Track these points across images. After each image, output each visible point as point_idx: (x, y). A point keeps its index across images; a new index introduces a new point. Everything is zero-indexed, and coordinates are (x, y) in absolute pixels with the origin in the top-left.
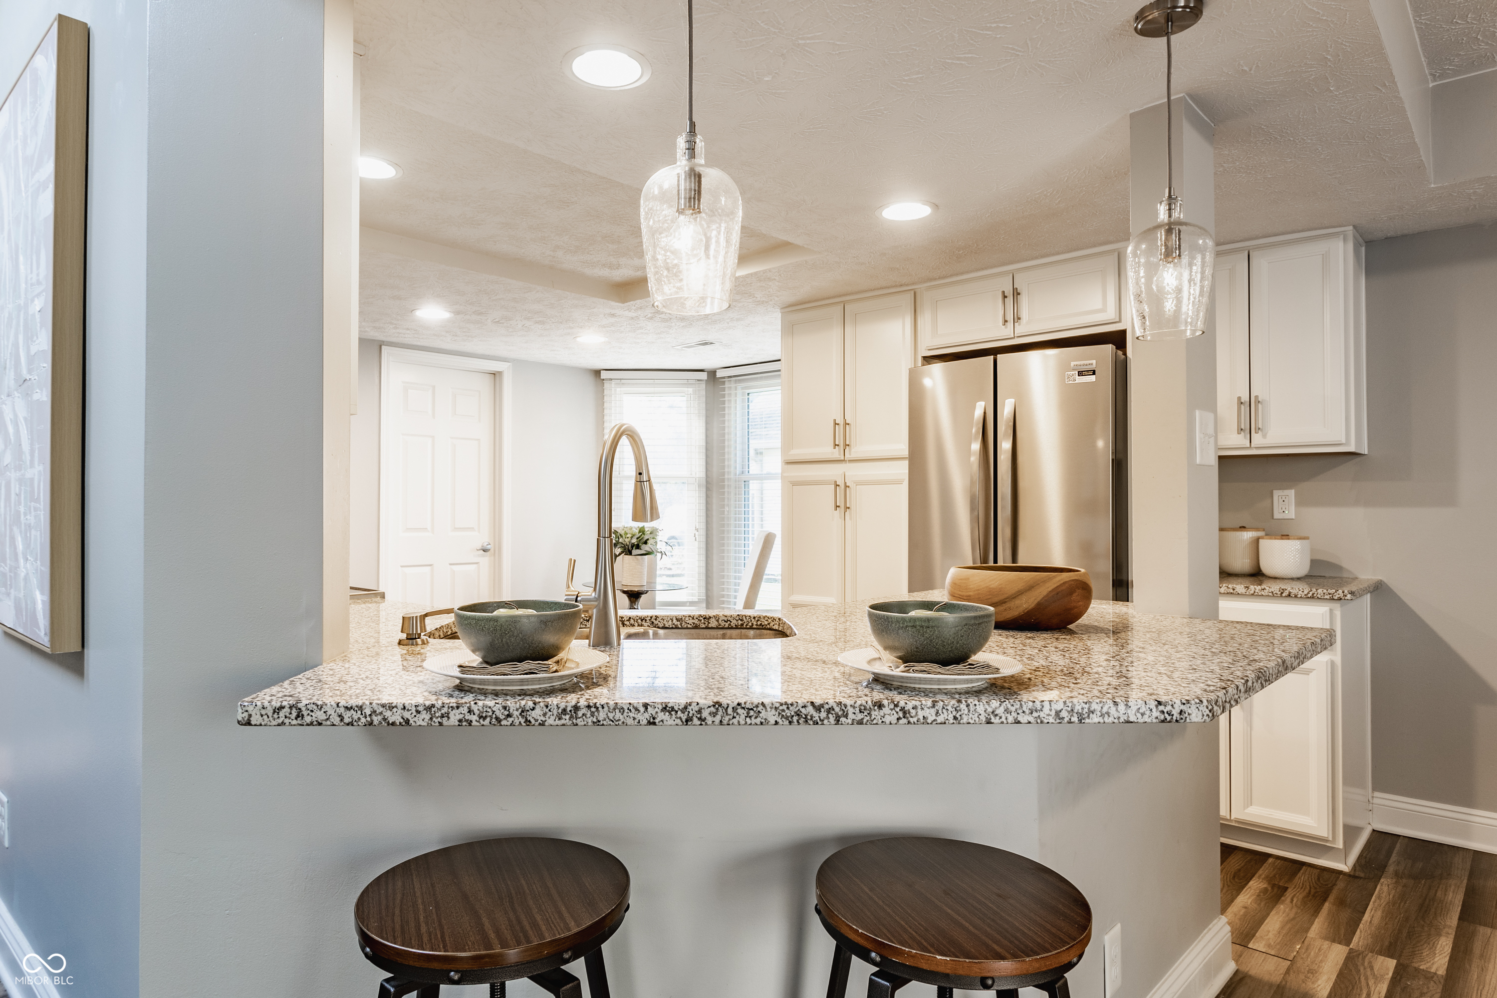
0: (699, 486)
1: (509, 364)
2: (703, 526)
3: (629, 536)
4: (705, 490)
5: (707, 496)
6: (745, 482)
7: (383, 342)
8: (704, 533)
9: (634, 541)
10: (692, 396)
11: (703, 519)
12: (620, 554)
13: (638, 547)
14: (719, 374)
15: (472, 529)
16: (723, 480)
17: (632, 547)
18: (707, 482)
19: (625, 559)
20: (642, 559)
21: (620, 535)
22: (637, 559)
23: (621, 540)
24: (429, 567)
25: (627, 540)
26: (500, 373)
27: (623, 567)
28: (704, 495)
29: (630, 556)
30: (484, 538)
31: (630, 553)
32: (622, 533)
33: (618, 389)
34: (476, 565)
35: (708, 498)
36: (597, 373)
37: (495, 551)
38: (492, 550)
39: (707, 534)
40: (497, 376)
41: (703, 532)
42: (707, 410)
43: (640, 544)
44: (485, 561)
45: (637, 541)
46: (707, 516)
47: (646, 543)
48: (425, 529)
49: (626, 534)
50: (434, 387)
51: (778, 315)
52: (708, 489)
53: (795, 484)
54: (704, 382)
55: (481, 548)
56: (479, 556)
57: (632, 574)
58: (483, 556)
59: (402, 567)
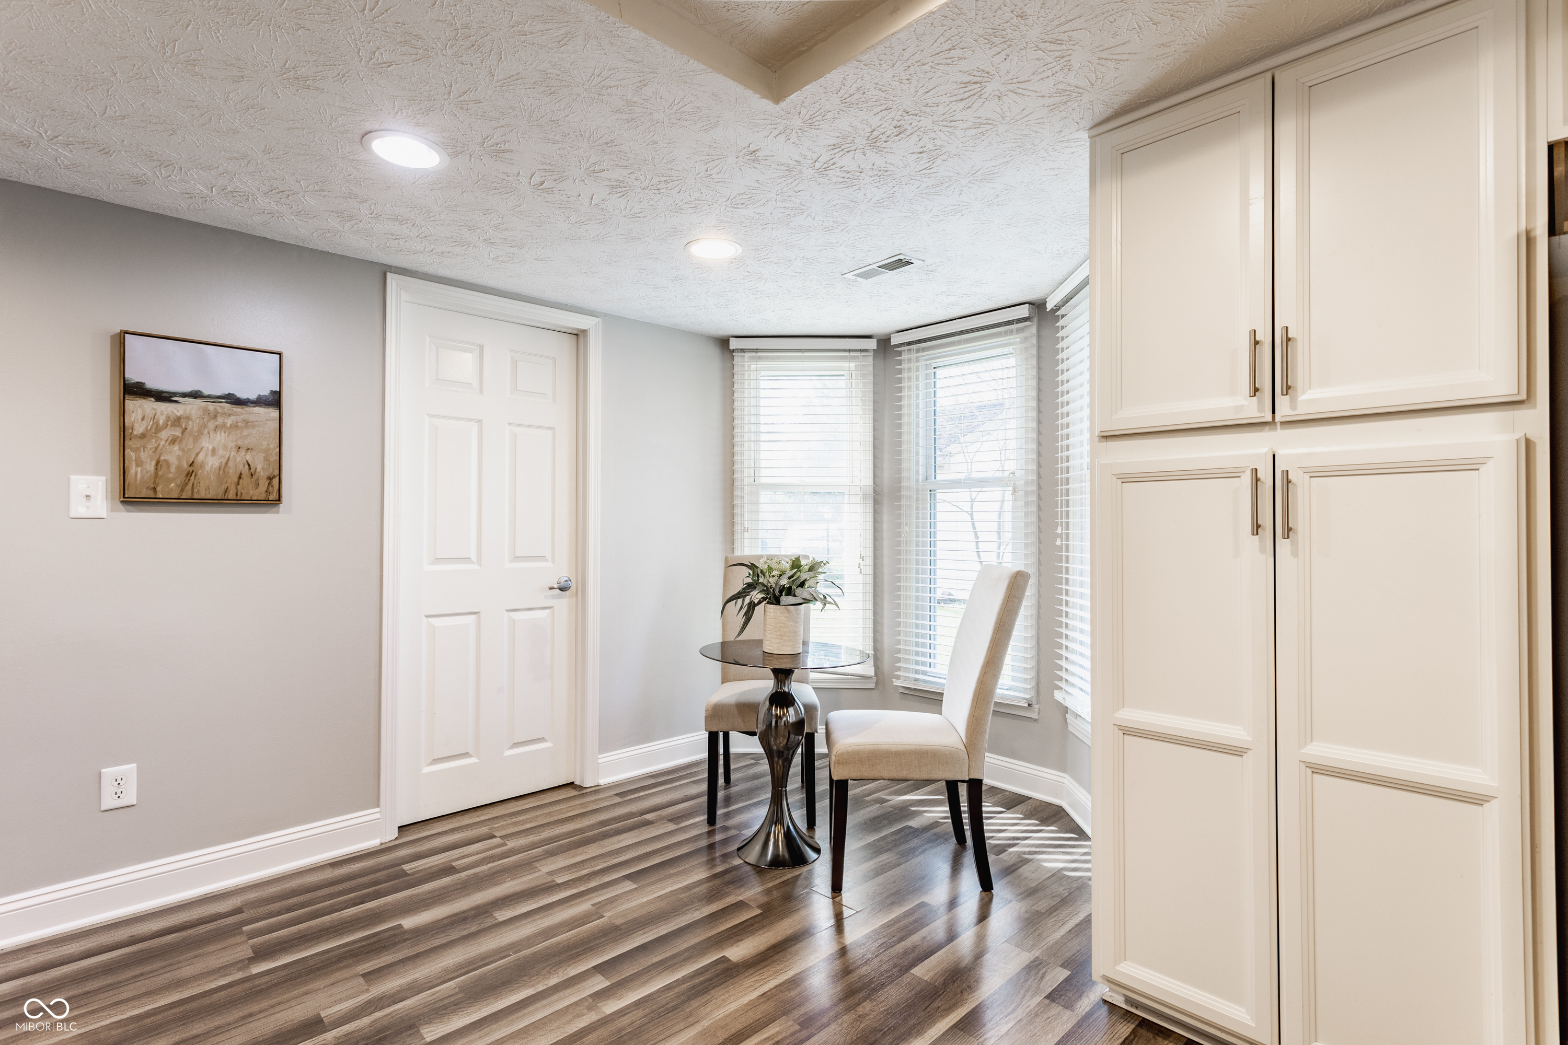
0: (865, 497)
1: (598, 319)
2: (869, 553)
3: (775, 573)
4: (872, 502)
5: (875, 512)
6: (931, 491)
7: (390, 267)
8: (872, 563)
9: (784, 581)
10: (854, 373)
11: (870, 543)
12: (760, 602)
13: (789, 592)
14: (895, 341)
15: (542, 558)
16: (899, 489)
17: (781, 592)
18: (875, 491)
19: (768, 610)
20: (796, 611)
21: (762, 571)
22: (789, 611)
23: (761, 580)
24: (474, 616)
25: (772, 580)
26: (584, 332)
27: (765, 624)
28: (872, 511)
29: (777, 607)
30: (562, 572)
31: (778, 602)
32: (764, 567)
33: (753, 366)
34: (548, 611)
35: (876, 513)
36: (723, 342)
37: (577, 589)
38: (573, 588)
39: (875, 564)
40: (581, 338)
41: (869, 561)
42: (874, 393)
43: (794, 587)
44: (563, 603)
45: (788, 583)
46: (875, 539)
47: (802, 585)
48: (467, 560)
49: (770, 569)
50: (481, 348)
51: (1085, 135)
52: (877, 502)
53: (1126, 479)
54: (872, 354)
55: (556, 586)
56: (553, 597)
57: (780, 636)
58: (559, 597)
59: (427, 617)
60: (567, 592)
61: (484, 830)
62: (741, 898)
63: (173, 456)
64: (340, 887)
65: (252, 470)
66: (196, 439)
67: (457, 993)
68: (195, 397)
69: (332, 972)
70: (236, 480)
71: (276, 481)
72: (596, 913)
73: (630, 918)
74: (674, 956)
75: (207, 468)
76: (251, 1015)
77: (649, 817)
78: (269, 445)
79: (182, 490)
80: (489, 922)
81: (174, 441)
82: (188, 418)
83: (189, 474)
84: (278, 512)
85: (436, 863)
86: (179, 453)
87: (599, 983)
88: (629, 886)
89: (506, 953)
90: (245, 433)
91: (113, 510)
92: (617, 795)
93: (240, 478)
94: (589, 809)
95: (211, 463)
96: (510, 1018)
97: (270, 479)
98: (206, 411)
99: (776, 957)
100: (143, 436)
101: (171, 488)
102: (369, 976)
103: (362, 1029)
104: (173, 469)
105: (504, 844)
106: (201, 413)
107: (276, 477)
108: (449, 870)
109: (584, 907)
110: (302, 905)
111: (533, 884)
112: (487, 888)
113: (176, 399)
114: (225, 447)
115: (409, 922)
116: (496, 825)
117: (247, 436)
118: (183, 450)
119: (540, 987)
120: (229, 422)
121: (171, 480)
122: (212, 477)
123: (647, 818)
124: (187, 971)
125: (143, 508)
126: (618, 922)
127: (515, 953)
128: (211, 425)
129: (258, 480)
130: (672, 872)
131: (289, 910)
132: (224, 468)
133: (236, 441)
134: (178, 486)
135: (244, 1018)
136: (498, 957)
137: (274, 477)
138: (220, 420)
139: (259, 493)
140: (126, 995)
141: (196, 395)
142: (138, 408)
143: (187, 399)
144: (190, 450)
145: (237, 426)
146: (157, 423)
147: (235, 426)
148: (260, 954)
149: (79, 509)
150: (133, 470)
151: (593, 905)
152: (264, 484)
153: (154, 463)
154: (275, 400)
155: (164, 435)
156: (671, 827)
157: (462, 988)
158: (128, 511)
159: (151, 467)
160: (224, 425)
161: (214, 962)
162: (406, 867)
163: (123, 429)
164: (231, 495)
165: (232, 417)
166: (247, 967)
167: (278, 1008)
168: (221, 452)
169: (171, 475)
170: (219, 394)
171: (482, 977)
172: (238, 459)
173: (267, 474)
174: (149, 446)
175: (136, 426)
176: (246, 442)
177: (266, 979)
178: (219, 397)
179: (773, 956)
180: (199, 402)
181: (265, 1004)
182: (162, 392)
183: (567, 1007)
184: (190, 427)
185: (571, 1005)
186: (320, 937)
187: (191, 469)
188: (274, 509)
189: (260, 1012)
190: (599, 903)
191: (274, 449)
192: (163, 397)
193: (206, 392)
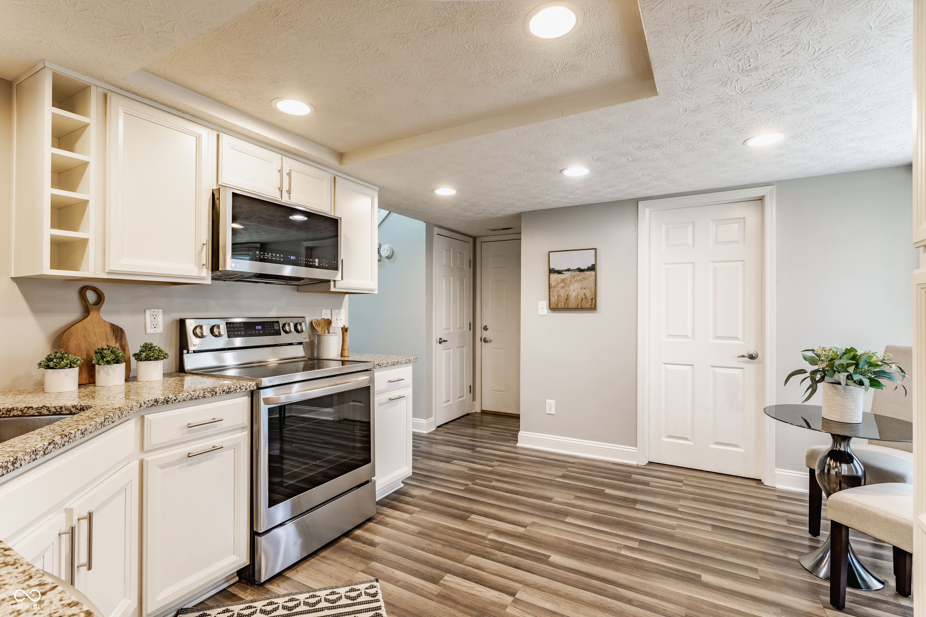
1: (772, 187)
7: (640, 198)
15: (736, 339)
24: (690, 367)
26: (763, 197)
30: (752, 346)
34: (740, 370)
38: (758, 357)
48: (686, 336)
50: (693, 223)
55: (746, 355)
56: (744, 362)
57: (829, 406)
58: (748, 362)
59: (665, 364)
60: (755, 360)
61: (682, 478)
62: (759, 568)
63: (562, 293)
64: (606, 471)
65: (586, 297)
66: (569, 286)
67: (590, 516)
68: (568, 271)
69: (571, 491)
70: (581, 301)
71: (594, 300)
72: (673, 528)
73: (685, 537)
74: (678, 559)
75: (572, 297)
76: (542, 488)
77: (777, 513)
78: (591, 286)
79: (565, 305)
80: (632, 506)
81: (562, 288)
82: (566, 279)
83: (567, 299)
84: (596, 313)
85: (647, 480)
86: (564, 292)
87: (635, 545)
88: (709, 529)
89: (621, 517)
90: (583, 282)
91: (548, 312)
92: (777, 496)
93: (582, 300)
94: (750, 494)
95: (573, 295)
96: (592, 532)
97: (592, 299)
98: (571, 275)
99: (727, 595)
100: (554, 287)
101: (561, 305)
102: (577, 497)
103: (557, 507)
104: (562, 298)
105: (681, 487)
106: (570, 276)
107: (594, 299)
108: (646, 484)
109: (674, 522)
110: (589, 470)
111: (670, 505)
112: (649, 496)
113: (563, 272)
114: (577, 288)
115: (608, 491)
116: (690, 479)
117: (584, 283)
118: (565, 291)
119: (614, 532)
120: (578, 279)
121: (562, 302)
122: (574, 300)
123: (775, 513)
124: (545, 471)
125: (556, 312)
126: (676, 535)
127: (623, 518)
128: (573, 281)
129: (588, 300)
130: (741, 537)
131: (584, 470)
132: (577, 296)
133: (581, 286)
134: (564, 303)
135: (540, 488)
136: (617, 516)
137: (593, 299)
138: (576, 278)
139: (588, 305)
140: (529, 469)
141: (569, 270)
142: (554, 276)
143: (566, 272)
144: (567, 290)
145: (581, 280)
146: (558, 282)
147: (580, 280)
148: (563, 477)
149: (541, 312)
150: (552, 298)
151: (677, 524)
152: (590, 301)
153: (557, 296)
154: (593, 268)
155: (560, 286)
156: (785, 523)
157: (593, 516)
158: (552, 313)
159: (556, 297)
160: (577, 280)
161: (552, 472)
162: (633, 476)
163: (549, 285)
164: (579, 307)
165: (580, 277)
166: (556, 477)
167: (549, 491)
168: (576, 290)
169: (562, 300)
170: (575, 269)
171: (603, 518)
172: (582, 292)
173: (591, 298)
174: (556, 290)
175: (553, 283)
176: (584, 286)
177: (556, 483)
178: (575, 270)
179: (727, 593)
180: (569, 272)
181: (549, 488)
182: (559, 271)
183: (612, 542)
184: (567, 282)
185: (614, 542)
186: (581, 480)
187: (567, 297)
188: (595, 312)
189: (545, 489)
190: (682, 525)
191: (593, 287)
192: (559, 272)
193: (572, 269)
